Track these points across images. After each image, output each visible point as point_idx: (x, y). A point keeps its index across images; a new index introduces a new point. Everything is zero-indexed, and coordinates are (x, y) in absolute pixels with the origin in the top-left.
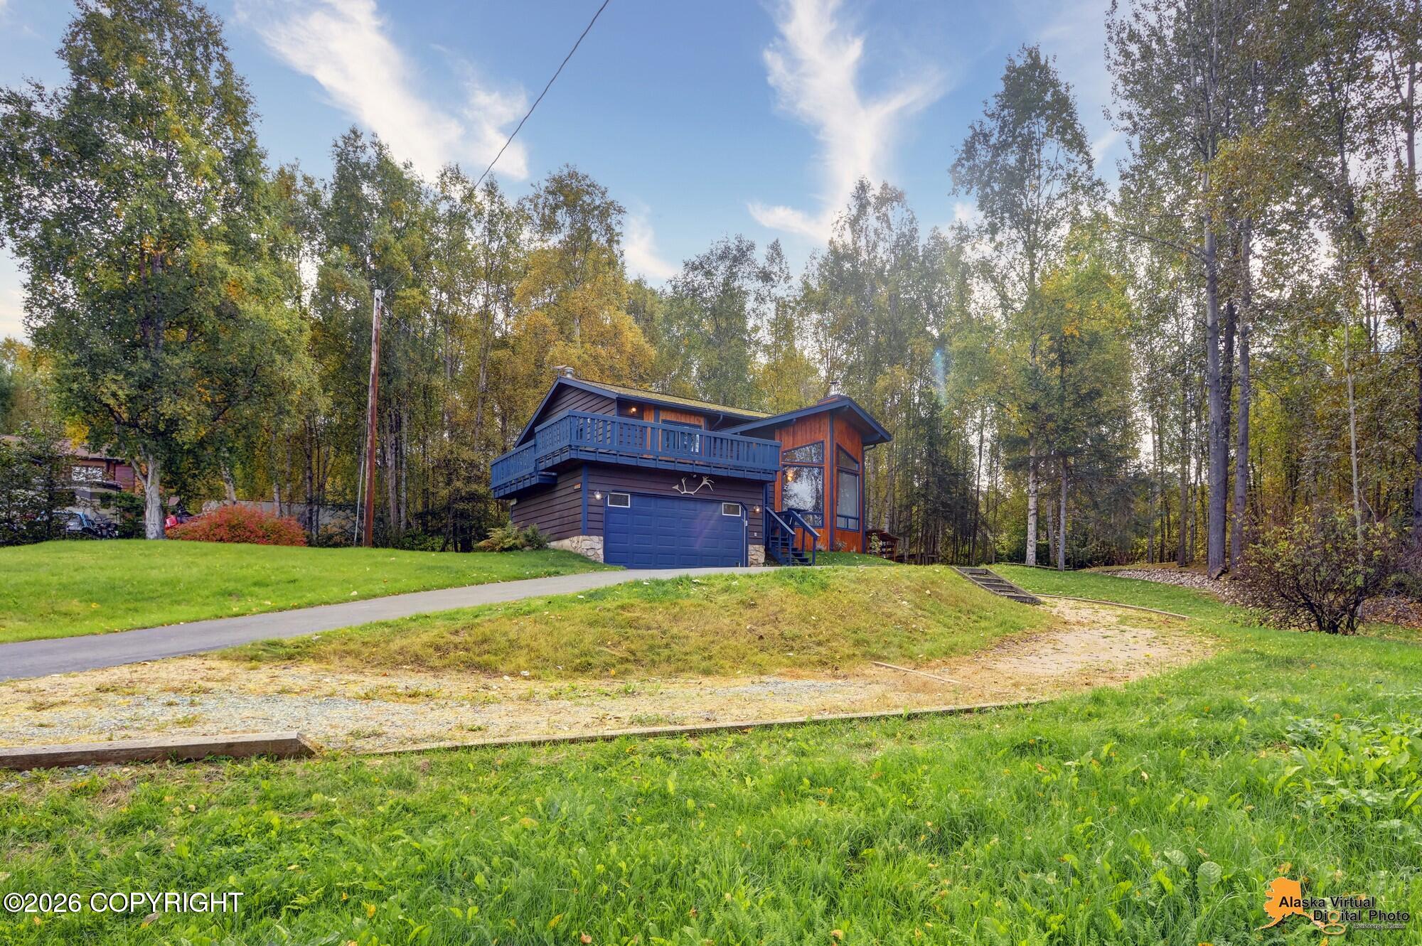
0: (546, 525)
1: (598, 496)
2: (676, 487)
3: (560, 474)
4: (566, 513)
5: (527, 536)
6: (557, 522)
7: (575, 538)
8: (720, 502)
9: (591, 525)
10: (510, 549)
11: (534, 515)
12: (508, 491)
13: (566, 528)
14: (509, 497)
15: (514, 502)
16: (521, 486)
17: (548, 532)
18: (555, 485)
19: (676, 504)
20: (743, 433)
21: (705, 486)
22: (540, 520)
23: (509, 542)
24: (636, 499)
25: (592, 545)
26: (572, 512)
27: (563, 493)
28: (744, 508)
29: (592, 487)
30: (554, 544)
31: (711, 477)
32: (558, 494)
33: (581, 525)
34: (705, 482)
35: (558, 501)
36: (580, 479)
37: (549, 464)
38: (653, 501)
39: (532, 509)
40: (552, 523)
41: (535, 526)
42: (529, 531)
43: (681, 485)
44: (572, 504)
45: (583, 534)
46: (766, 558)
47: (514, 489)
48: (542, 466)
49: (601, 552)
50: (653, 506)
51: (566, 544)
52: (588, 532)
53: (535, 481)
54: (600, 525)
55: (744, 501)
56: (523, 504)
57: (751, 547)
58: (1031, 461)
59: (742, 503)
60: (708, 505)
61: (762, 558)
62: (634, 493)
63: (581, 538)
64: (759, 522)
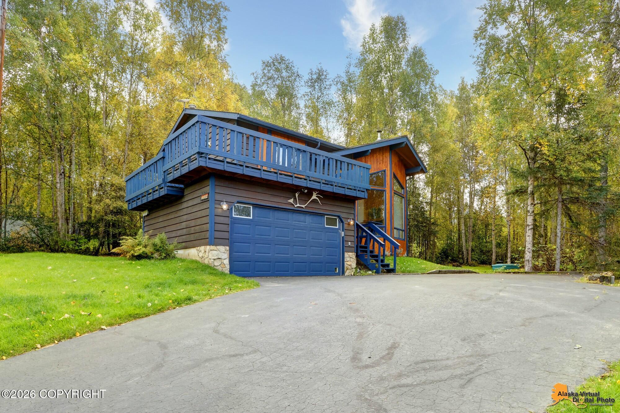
0: (174, 234)
1: (225, 207)
2: (291, 201)
3: (187, 186)
4: (192, 223)
5: (154, 245)
6: (184, 231)
7: (202, 248)
8: (322, 215)
9: (218, 235)
10: (139, 257)
11: (162, 225)
12: (139, 203)
13: (192, 237)
14: (140, 208)
15: (145, 213)
16: (150, 198)
17: (175, 241)
18: (182, 196)
19: (290, 216)
21: (314, 201)
22: (168, 229)
23: (140, 250)
24: (258, 210)
25: (218, 255)
26: (199, 222)
27: (190, 203)
28: (341, 221)
29: (218, 197)
30: (180, 253)
31: (321, 192)
32: (185, 205)
33: (208, 235)
34: (314, 197)
35: (185, 211)
36: (208, 189)
37: (177, 174)
38: (271, 213)
39: (161, 219)
40: (179, 233)
41: (163, 236)
42: (157, 240)
43: (295, 199)
44: (199, 214)
45: (210, 244)
46: (358, 264)
47: (145, 200)
48: (170, 178)
49: (227, 262)
50: (272, 216)
51: (193, 253)
52: (214, 241)
53: (163, 192)
54: (226, 235)
55: (343, 215)
56: (154, 215)
57: (346, 255)
58: (530, 189)
59: (339, 217)
60: (316, 219)
61: (354, 265)
62: (255, 206)
63: (208, 247)
64: (352, 233)
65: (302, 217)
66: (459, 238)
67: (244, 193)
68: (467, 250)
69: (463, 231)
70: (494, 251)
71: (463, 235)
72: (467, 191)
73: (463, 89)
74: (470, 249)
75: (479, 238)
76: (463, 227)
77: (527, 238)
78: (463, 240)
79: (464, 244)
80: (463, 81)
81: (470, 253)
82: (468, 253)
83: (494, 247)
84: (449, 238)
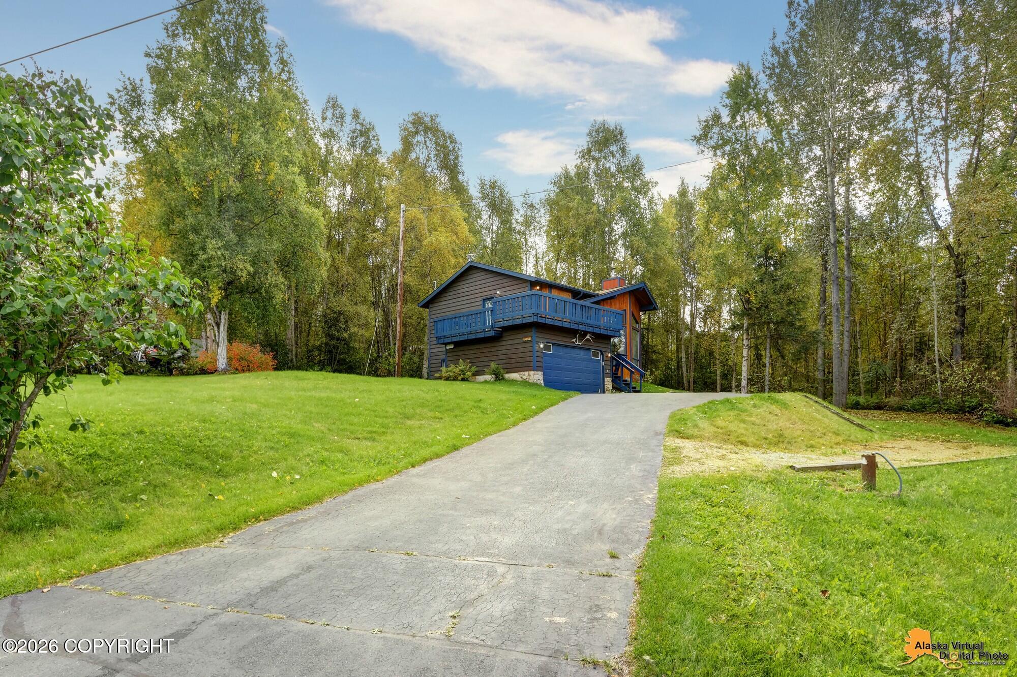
1: (542, 346)
2: (574, 340)
3: (505, 330)
4: (513, 356)
7: (525, 373)
8: (590, 350)
9: (536, 364)
11: (474, 356)
12: (455, 340)
13: (514, 365)
15: (452, 347)
16: (472, 337)
18: (501, 337)
19: (572, 351)
20: (594, 303)
21: (587, 340)
22: (481, 359)
24: (555, 347)
25: (537, 377)
26: (521, 355)
27: (511, 342)
28: (602, 354)
29: (538, 340)
30: (507, 376)
31: (593, 334)
32: (504, 343)
33: (527, 364)
34: (588, 337)
35: (503, 348)
36: (529, 334)
37: (508, 323)
38: (563, 349)
39: (472, 352)
43: (576, 339)
44: (520, 350)
45: (534, 370)
46: (613, 387)
47: (463, 338)
49: (542, 381)
50: (563, 352)
51: (516, 376)
52: (536, 369)
54: (542, 365)
55: (603, 350)
56: (461, 349)
57: (606, 379)
58: (745, 326)
59: (600, 351)
60: (587, 352)
61: (611, 388)
62: (554, 344)
63: (532, 372)
64: (609, 363)
65: (577, 351)
66: (679, 367)
67: (549, 336)
68: (689, 382)
69: (684, 360)
70: (718, 382)
71: (684, 365)
72: (688, 309)
73: (683, 193)
74: (692, 380)
75: (702, 368)
76: (683, 355)
77: (743, 368)
78: (684, 369)
79: (685, 375)
80: (683, 183)
81: (692, 384)
82: (689, 385)
83: (718, 378)
84: (667, 367)
